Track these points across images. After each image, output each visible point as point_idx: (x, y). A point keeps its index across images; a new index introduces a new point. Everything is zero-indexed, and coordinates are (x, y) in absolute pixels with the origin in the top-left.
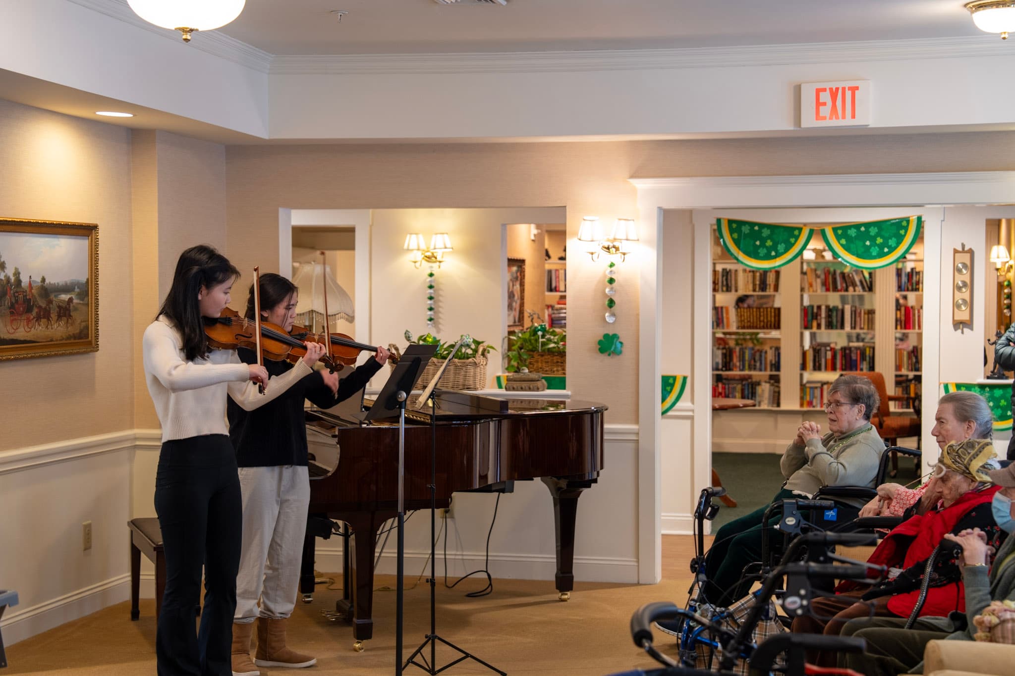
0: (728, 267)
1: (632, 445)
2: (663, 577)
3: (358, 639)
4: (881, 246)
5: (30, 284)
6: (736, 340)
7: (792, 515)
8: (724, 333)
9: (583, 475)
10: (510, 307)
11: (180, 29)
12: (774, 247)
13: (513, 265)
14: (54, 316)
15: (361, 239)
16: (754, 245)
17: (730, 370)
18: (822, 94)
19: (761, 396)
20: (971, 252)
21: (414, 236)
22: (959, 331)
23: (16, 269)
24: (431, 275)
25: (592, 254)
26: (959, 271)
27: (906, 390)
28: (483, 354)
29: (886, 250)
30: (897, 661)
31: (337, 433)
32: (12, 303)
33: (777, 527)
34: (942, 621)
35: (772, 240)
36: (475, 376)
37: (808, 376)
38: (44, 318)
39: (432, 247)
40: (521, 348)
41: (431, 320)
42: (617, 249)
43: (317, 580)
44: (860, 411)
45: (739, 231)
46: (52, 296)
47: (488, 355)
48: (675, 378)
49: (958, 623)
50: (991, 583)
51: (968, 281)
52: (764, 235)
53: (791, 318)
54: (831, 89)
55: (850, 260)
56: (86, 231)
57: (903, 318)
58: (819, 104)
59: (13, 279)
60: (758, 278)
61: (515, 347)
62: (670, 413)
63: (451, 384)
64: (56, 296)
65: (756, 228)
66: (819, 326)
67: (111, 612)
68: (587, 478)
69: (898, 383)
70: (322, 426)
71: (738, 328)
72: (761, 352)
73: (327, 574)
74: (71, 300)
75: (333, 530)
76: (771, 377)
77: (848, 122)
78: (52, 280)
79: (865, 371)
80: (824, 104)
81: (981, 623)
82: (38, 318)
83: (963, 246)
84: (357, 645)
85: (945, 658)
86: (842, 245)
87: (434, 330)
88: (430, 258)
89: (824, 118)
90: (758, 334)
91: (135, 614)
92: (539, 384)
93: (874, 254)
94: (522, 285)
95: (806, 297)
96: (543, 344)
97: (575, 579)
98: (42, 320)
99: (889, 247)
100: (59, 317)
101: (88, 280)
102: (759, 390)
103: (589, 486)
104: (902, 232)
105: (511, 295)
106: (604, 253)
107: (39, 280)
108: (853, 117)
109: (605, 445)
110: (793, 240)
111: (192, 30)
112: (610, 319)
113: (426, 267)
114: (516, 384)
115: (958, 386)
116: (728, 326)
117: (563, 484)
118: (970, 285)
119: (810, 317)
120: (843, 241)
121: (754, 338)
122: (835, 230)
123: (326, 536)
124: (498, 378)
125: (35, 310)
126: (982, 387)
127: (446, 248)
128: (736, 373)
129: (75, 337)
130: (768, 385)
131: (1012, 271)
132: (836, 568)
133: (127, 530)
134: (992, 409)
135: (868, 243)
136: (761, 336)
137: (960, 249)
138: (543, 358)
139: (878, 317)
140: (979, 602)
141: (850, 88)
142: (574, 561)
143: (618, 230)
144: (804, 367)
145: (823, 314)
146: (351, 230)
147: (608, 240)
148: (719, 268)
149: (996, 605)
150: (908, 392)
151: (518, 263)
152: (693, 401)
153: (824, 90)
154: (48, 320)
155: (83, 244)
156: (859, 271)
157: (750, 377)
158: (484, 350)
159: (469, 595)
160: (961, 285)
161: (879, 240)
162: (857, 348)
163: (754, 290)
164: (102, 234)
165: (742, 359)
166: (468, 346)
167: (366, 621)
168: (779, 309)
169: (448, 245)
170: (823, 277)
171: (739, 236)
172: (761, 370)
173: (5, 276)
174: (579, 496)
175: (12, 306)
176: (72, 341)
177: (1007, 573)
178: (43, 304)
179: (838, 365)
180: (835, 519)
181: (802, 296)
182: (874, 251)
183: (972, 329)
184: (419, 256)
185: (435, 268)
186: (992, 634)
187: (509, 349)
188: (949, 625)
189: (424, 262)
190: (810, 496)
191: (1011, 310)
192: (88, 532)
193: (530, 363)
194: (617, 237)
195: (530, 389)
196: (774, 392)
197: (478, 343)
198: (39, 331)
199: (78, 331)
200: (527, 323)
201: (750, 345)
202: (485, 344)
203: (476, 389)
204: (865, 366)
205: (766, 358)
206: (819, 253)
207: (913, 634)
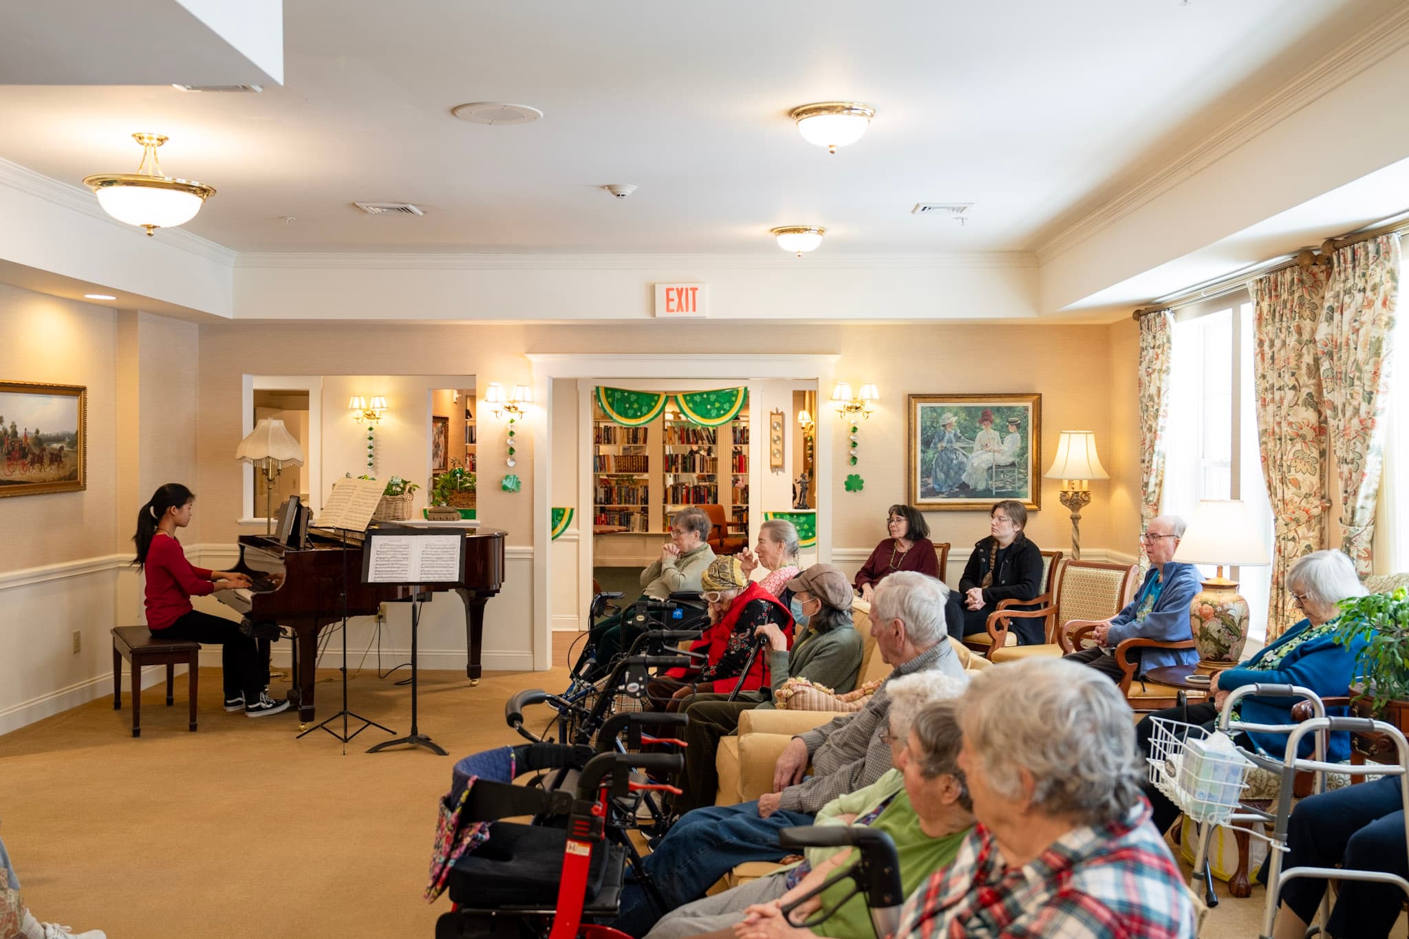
0: (609, 425)
1: (527, 564)
2: (554, 664)
3: (302, 721)
4: (719, 409)
5: (25, 435)
6: (617, 481)
7: (642, 614)
8: (608, 476)
9: (488, 587)
10: (435, 455)
11: (144, 226)
12: (640, 409)
13: (439, 422)
14: (46, 461)
15: (313, 401)
16: (625, 407)
17: (611, 503)
18: (670, 292)
19: (635, 523)
20: (782, 414)
21: (357, 398)
22: (775, 473)
23: (13, 423)
24: (371, 429)
25: (496, 412)
26: (775, 428)
27: (740, 517)
28: (410, 491)
29: (722, 412)
30: (720, 726)
31: (284, 555)
32: (9, 451)
33: (630, 622)
34: (754, 694)
35: (638, 404)
36: (403, 508)
37: (670, 508)
38: (38, 462)
39: (372, 407)
40: (443, 487)
41: (370, 464)
42: (516, 409)
43: (271, 674)
44: (696, 536)
45: (612, 396)
46: (45, 445)
47: (414, 492)
48: (564, 510)
49: (765, 695)
50: (790, 663)
51: (781, 436)
52: (632, 400)
53: (656, 464)
54: (677, 289)
55: (696, 420)
56: (76, 391)
57: (738, 464)
58: (669, 300)
59: (10, 431)
60: (631, 433)
61: (439, 486)
62: (561, 537)
63: (383, 516)
64: (48, 445)
65: (626, 394)
66: (677, 470)
67: (97, 704)
68: (491, 589)
69: (734, 513)
70: (274, 550)
71: (616, 471)
72: (634, 490)
73: (282, 669)
74: (62, 448)
75: (281, 634)
76: (643, 509)
77: (690, 314)
78: (45, 431)
79: (710, 504)
80: (673, 300)
81: (780, 695)
82: (32, 463)
83: (777, 410)
84: (302, 727)
85: (752, 723)
86: (690, 408)
87: (373, 472)
88: (370, 416)
89: (673, 311)
90: (633, 476)
91: (117, 705)
92: (455, 515)
93: (714, 415)
94: (446, 437)
95: (667, 447)
96: (461, 484)
97: (482, 669)
98: (37, 465)
99: (724, 410)
100: (51, 462)
101: (77, 432)
102: (632, 518)
103: (494, 596)
104: (734, 399)
105: (437, 445)
106: (506, 412)
107: (33, 431)
108: (694, 310)
109: (507, 563)
110: (653, 404)
111: (154, 227)
112: (511, 464)
113: (367, 423)
114: (435, 516)
115: (775, 514)
116: (609, 470)
117: (473, 593)
118: (781, 439)
119: (670, 463)
120: (691, 405)
121: (630, 479)
122: (685, 396)
123: (276, 640)
124: (425, 510)
125: (30, 457)
126: (791, 515)
127: (382, 407)
128: (615, 506)
129: (65, 478)
130: (639, 515)
131: (813, 429)
132: (680, 658)
133: (111, 637)
134: (798, 531)
135: (709, 407)
136: (635, 477)
137: (775, 412)
138: (460, 495)
139: (719, 463)
140: (780, 677)
141: (691, 289)
142: (482, 654)
143: (518, 394)
144: (665, 501)
145: (680, 461)
146: (305, 394)
147: (509, 402)
148: (602, 425)
149: (791, 681)
150: (742, 520)
151: (441, 420)
152: (578, 528)
153: (672, 289)
154: (42, 464)
155: (73, 402)
156: (706, 428)
157: (627, 509)
158: (410, 489)
159: (397, 684)
160: (776, 438)
161: (717, 405)
162: (704, 487)
163: (628, 443)
164: (90, 394)
165: (619, 495)
166: (398, 485)
167: (309, 707)
168: (647, 457)
169: (385, 406)
170: (679, 433)
171: (613, 400)
172: (634, 504)
173: (3, 428)
174: (485, 603)
175: (9, 453)
176: (63, 482)
177: (800, 656)
178: (37, 451)
179: (691, 500)
180: (681, 617)
181: (664, 447)
182: (714, 413)
183: (784, 472)
184: (361, 414)
185: (373, 423)
186: (789, 703)
187: (434, 488)
188: (759, 698)
189: (365, 419)
190: (663, 600)
191: (812, 459)
192: (77, 638)
193: (451, 499)
194: (516, 399)
195: (447, 519)
196: (644, 520)
197: (405, 483)
198: (33, 473)
199: (68, 473)
200: (450, 467)
201: (627, 484)
202: (411, 484)
203: (403, 519)
204: (710, 500)
205: (637, 494)
206: (676, 415)
207: (732, 705)
